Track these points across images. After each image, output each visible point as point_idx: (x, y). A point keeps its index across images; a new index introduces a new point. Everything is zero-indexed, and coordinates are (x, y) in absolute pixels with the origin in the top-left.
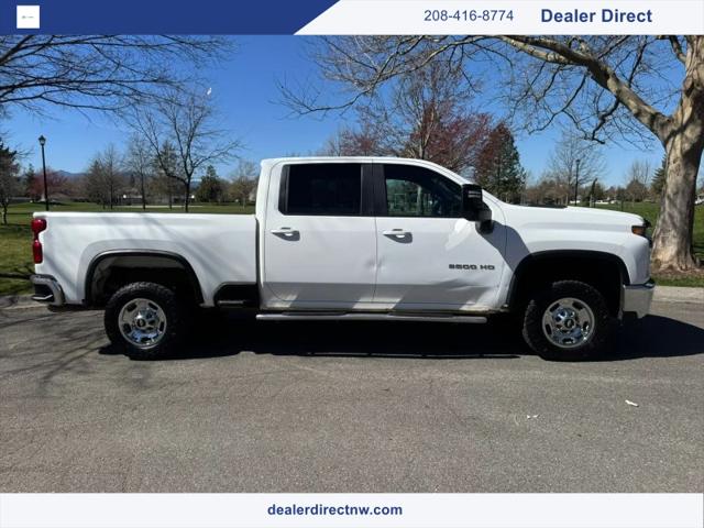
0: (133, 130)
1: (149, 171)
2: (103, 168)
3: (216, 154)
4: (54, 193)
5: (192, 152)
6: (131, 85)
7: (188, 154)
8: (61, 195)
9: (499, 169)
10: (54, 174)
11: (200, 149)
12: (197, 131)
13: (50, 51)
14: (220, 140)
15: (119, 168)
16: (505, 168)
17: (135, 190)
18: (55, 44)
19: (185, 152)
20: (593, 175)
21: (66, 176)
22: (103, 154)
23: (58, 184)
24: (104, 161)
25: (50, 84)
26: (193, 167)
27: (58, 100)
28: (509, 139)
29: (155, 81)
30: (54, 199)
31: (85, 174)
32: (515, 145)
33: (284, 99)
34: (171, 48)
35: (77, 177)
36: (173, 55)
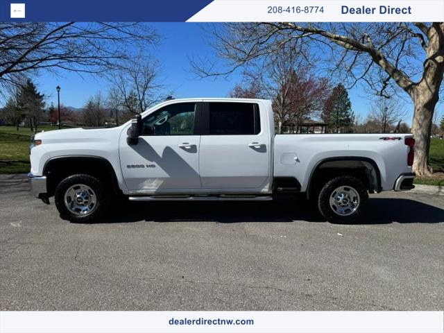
0: (111, 83)
1: (121, 108)
2: (94, 106)
3: (160, 99)
4: (64, 120)
5: (145, 98)
6: (105, 59)
7: (143, 99)
8: (69, 121)
9: (338, 112)
10: (66, 108)
11: (151, 96)
12: (149, 85)
13: (61, 42)
14: (162, 91)
15: (104, 106)
16: (342, 112)
17: (113, 120)
18: (64, 37)
19: (141, 98)
20: (399, 118)
21: (72, 110)
22: (94, 98)
23: (68, 115)
24: (95, 102)
25: (62, 58)
26: (146, 107)
27: (66, 66)
28: (344, 93)
29: (119, 57)
30: (64, 123)
31: (83, 109)
32: (348, 97)
33: (193, 69)
34: (127, 40)
35: (79, 111)
36: (128, 44)
